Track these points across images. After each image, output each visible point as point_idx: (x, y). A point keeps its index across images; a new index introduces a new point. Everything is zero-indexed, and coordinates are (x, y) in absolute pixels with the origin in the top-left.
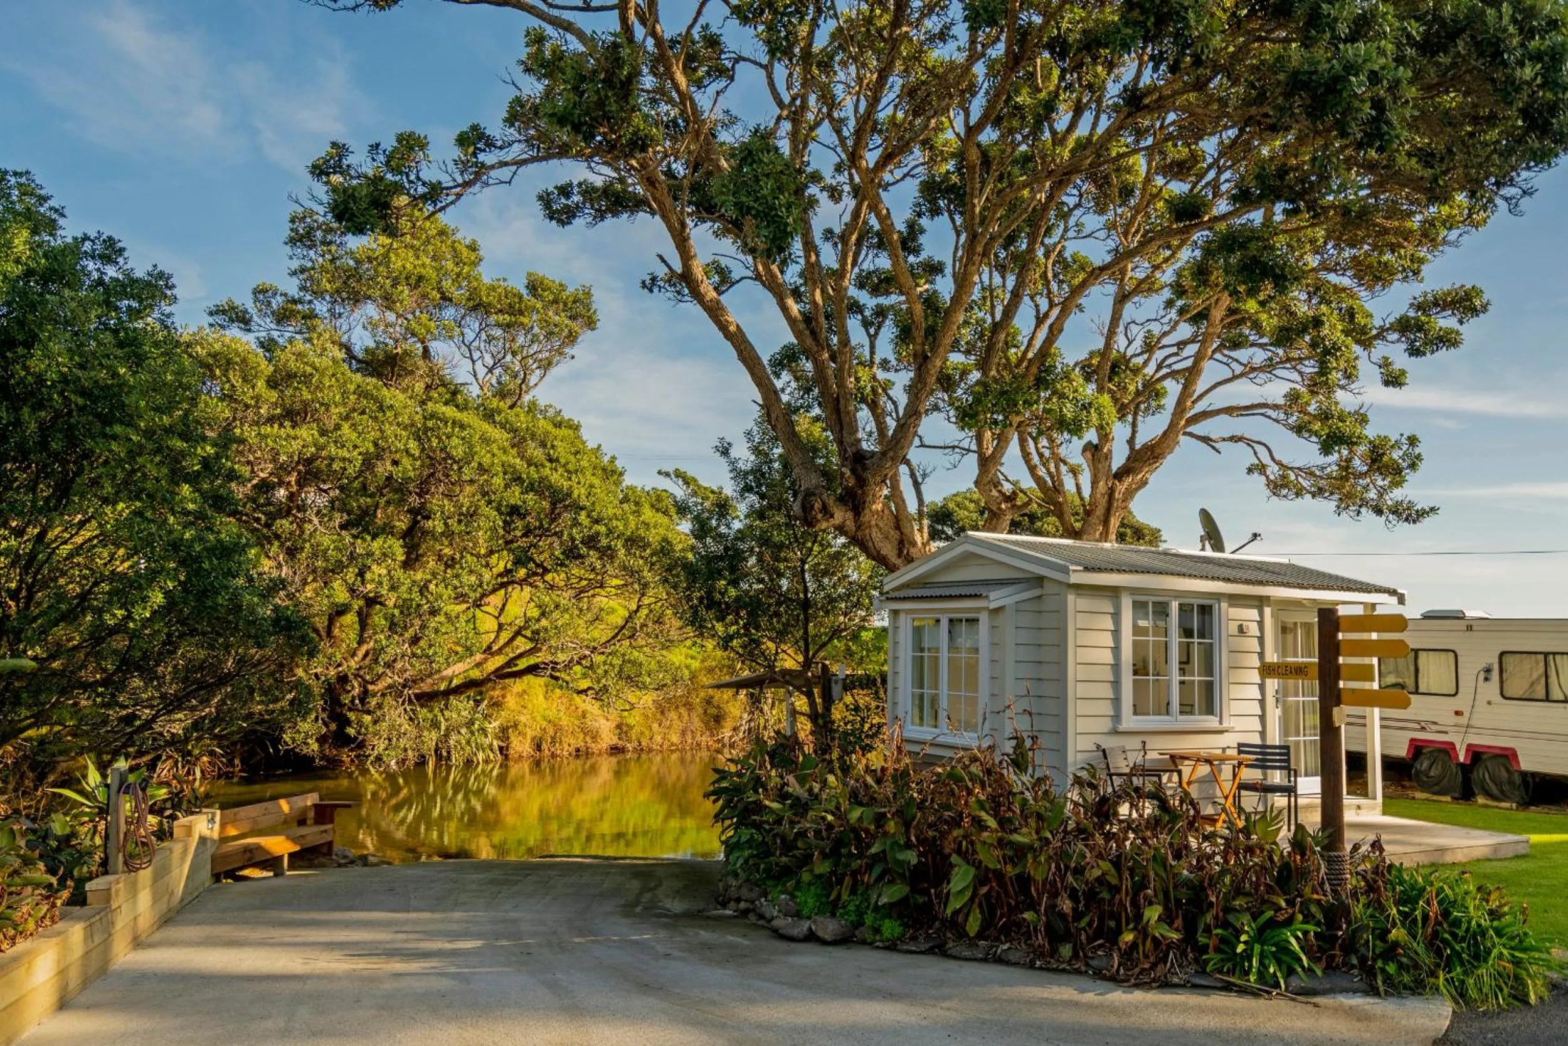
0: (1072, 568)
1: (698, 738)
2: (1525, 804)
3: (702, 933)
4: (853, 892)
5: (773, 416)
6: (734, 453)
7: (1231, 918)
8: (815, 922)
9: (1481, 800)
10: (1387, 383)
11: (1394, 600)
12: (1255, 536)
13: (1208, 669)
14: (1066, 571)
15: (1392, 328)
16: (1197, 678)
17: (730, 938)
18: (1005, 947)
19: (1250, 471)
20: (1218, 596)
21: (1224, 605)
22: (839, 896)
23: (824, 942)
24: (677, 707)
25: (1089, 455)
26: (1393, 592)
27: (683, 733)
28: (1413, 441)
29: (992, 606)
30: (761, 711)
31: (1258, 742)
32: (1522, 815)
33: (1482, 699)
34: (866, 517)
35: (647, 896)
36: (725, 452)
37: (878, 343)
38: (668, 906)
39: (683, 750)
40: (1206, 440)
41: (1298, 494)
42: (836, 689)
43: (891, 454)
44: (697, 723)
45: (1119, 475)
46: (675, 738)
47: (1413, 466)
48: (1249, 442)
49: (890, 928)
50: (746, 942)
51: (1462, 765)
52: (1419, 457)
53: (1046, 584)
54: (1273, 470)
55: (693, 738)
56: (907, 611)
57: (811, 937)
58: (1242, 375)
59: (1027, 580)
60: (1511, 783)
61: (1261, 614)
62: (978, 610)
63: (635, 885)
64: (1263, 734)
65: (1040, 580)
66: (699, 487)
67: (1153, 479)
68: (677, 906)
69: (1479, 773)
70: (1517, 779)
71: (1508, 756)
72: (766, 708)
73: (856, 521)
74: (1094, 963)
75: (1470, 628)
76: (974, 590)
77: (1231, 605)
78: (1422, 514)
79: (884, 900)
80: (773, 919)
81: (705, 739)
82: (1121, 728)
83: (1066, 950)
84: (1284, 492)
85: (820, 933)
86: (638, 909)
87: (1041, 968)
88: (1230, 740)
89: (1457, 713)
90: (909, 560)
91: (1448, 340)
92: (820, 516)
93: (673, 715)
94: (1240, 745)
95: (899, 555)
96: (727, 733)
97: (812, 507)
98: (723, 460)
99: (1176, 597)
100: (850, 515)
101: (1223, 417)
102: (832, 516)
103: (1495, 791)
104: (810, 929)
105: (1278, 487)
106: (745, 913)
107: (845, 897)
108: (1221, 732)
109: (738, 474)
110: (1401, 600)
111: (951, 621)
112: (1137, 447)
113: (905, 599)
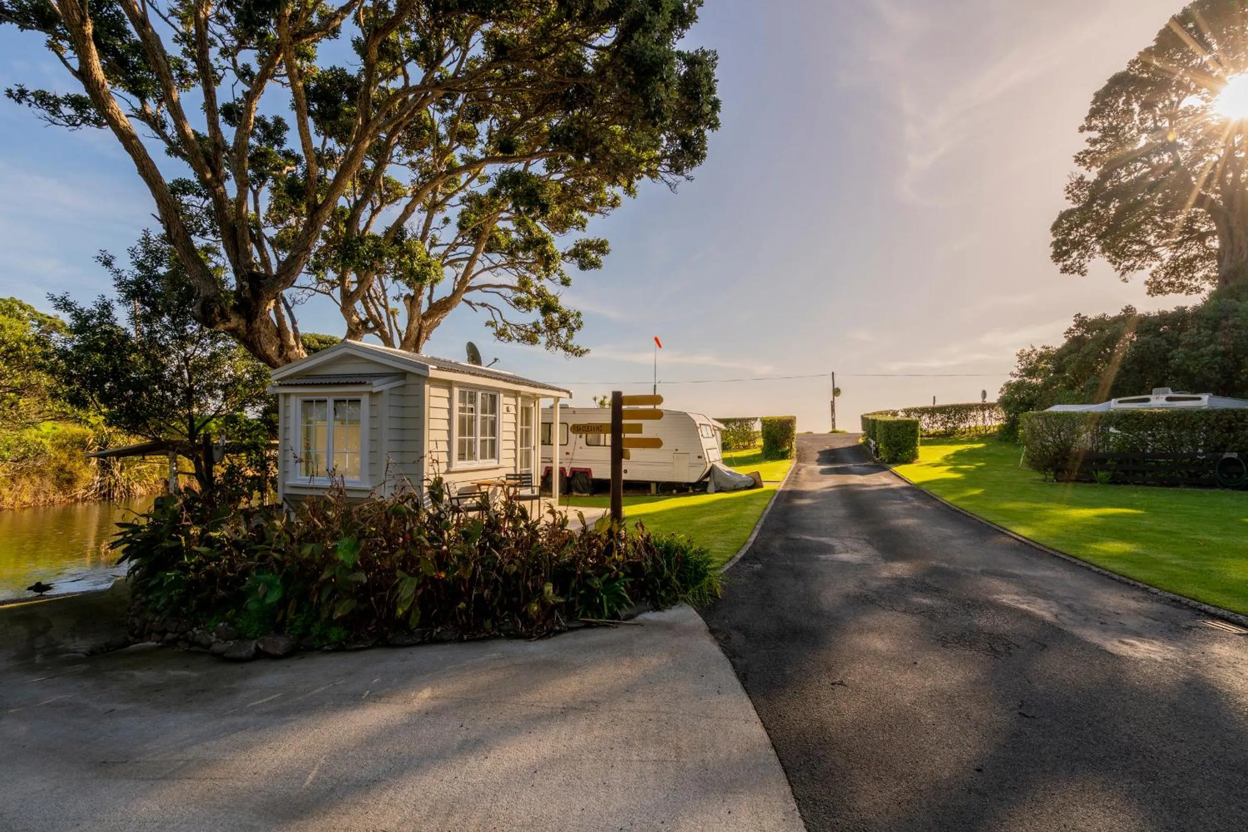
0: (430, 366)
1: (51, 496)
2: (593, 493)
3: (137, 673)
4: (298, 610)
5: (174, 232)
6: (116, 265)
7: (588, 582)
8: (263, 642)
9: (575, 494)
10: (563, 283)
11: (568, 396)
12: (496, 360)
13: (493, 433)
14: (426, 368)
15: (569, 254)
16: (488, 438)
17: (173, 673)
18: (439, 630)
19: (487, 324)
20: (499, 390)
21: (502, 395)
22: (285, 616)
23: (275, 657)
24: (28, 475)
25: (408, 302)
26: (568, 392)
27: (36, 494)
28: (579, 314)
29: (375, 390)
30: (112, 473)
31: (513, 473)
32: (592, 498)
33: (578, 446)
34: (257, 324)
35: (40, 642)
36: (108, 263)
37: (260, 197)
38: (71, 647)
39: (36, 507)
40: (470, 303)
41: (509, 340)
42: (216, 454)
43: (283, 277)
44: (49, 485)
45: (425, 317)
46: (27, 499)
47: (579, 327)
48: (491, 308)
49: (335, 634)
50: (195, 675)
51: (568, 478)
52: (581, 323)
53: (408, 376)
54: (500, 325)
55: (46, 497)
56: (296, 394)
57: (260, 655)
58: (489, 269)
59: (396, 374)
60: (588, 485)
61: (517, 401)
62: (361, 393)
63: (21, 630)
64: (515, 468)
65: (403, 375)
66: (35, 313)
67: (442, 321)
68: (81, 645)
69: (576, 481)
70: (590, 482)
71: (587, 472)
72: (116, 472)
73: (247, 327)
74: (505, 627)
75: (574, 412)
76: (359, 380)
77: (505, 396)
78: (582, 353)
79: (338, 614)
80: (210, 645)
81: (59, 497)
82: (453, 469)
83: (488, 624)
84: (502, 338)
85: (270, 650)
86: (38, 659)
87: (468, 640)
88: (502, 473)
89: (567, 453)
90: (288, 361)
91: (595, 265)
92: (218, 319)
93: (24, 481)
94: (507, 475)
95: (280, 356)
96: (80, 492)
97: (212, 311)
98: (106, 270)
99: (480, 390)
100: (243, 322)
101: (478, 291)
102: (229, 320)
103: (581, 488)
104: (257, 648)
105: (501, 334)
106: (173, 643)
107: (291, 616)
108: (497, 468)
109: (122, 284)
110: (571, 397)
111: (336, 401)
112: (434, 302)
113: (296, 385)
